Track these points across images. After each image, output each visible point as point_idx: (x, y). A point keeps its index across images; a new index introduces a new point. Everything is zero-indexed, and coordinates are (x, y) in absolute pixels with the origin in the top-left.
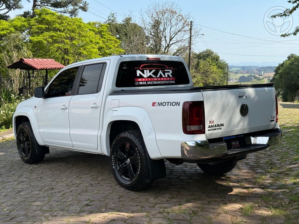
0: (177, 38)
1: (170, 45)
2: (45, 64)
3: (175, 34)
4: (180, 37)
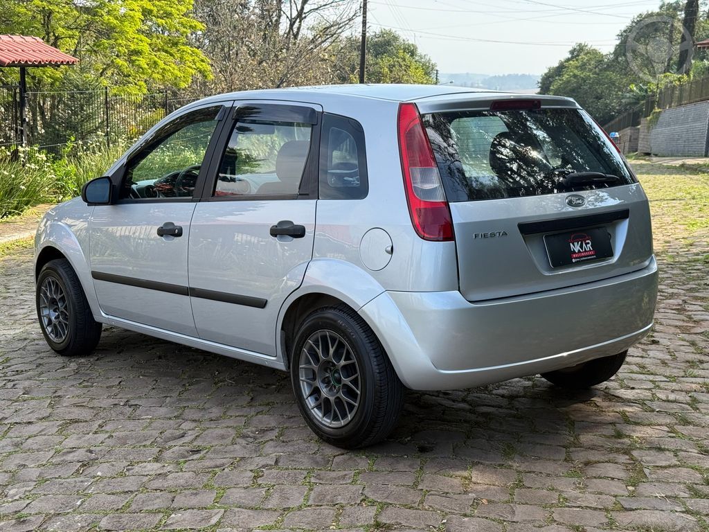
1: (304, 16)
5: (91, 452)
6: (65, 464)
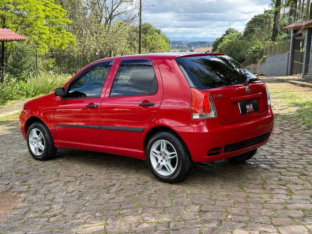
0: (121, 9)
1: (112, 17)
2: (3, 34)
3: (118, 5)
4: (123, 8)
5: (80, 191)
6: (72, 196)
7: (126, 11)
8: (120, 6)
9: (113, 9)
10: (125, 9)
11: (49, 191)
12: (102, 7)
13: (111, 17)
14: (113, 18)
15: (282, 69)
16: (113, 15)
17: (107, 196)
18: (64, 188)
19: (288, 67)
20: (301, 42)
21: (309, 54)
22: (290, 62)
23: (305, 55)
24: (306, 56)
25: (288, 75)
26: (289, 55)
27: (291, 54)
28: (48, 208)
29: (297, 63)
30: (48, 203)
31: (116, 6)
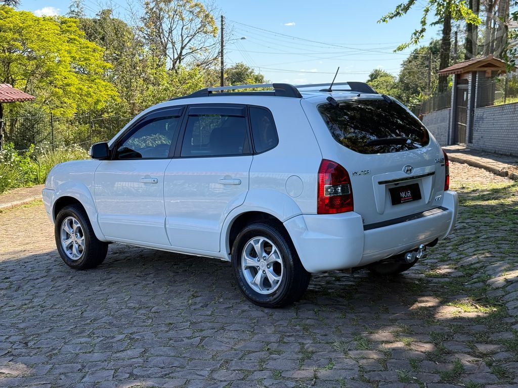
0: (195, 45)
1: (182, 57)
3: (191, 37)
4: (199, 43)
6: (58, 290)
7: (204, 46)
8: (193, 40)
9: (184, 44)
10: (202, 45)
11: (33, 286)
12: (166, 41)
13: (180, 58)
14: (183, 59)
15: (442, 135)
16: (183, 54)
17: (97, 288)
18: (52, 283)
19: (449, 132)
20: (465, 93)
21: (474, 111)
22: (451, 124)
23: (468, 112)
24: (471, 115)
25: (450, 143)
26: (450, 113)
27: (453, 112)
28: (27, 302)
29: (461, 125)
30: (29, 297)
31: (188, 39)
